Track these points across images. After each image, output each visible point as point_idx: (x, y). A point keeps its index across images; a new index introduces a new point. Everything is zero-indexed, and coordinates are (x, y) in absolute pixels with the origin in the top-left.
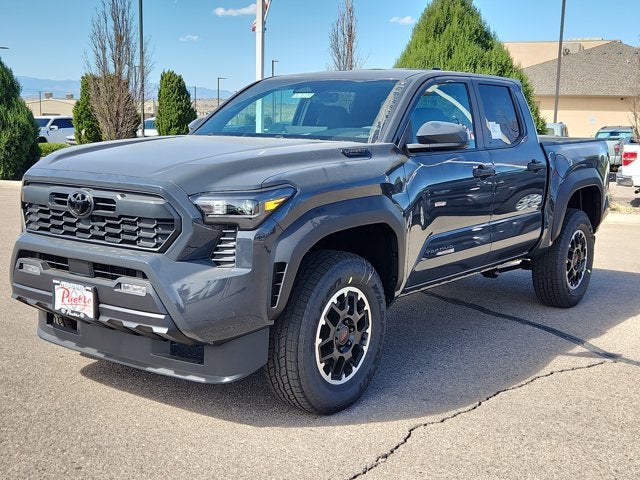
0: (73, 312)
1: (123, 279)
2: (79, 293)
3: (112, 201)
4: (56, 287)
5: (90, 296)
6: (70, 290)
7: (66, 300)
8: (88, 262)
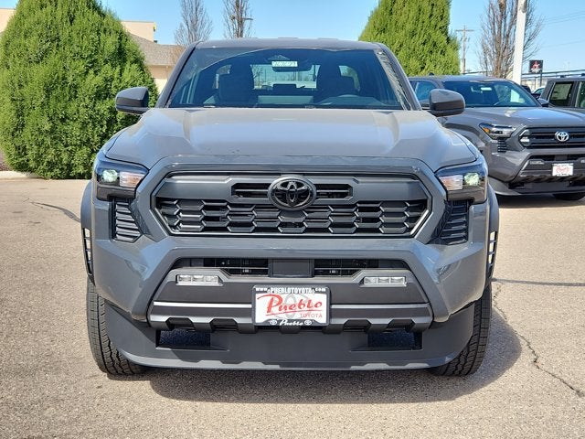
0: (289, 321)
1: (363, 273)
2: (298, 298)
3: (347, 187)
4: (258, 296)
5: (323, 298)
6: (284, 297)
7: (276, 310)
8: (308, 260)
